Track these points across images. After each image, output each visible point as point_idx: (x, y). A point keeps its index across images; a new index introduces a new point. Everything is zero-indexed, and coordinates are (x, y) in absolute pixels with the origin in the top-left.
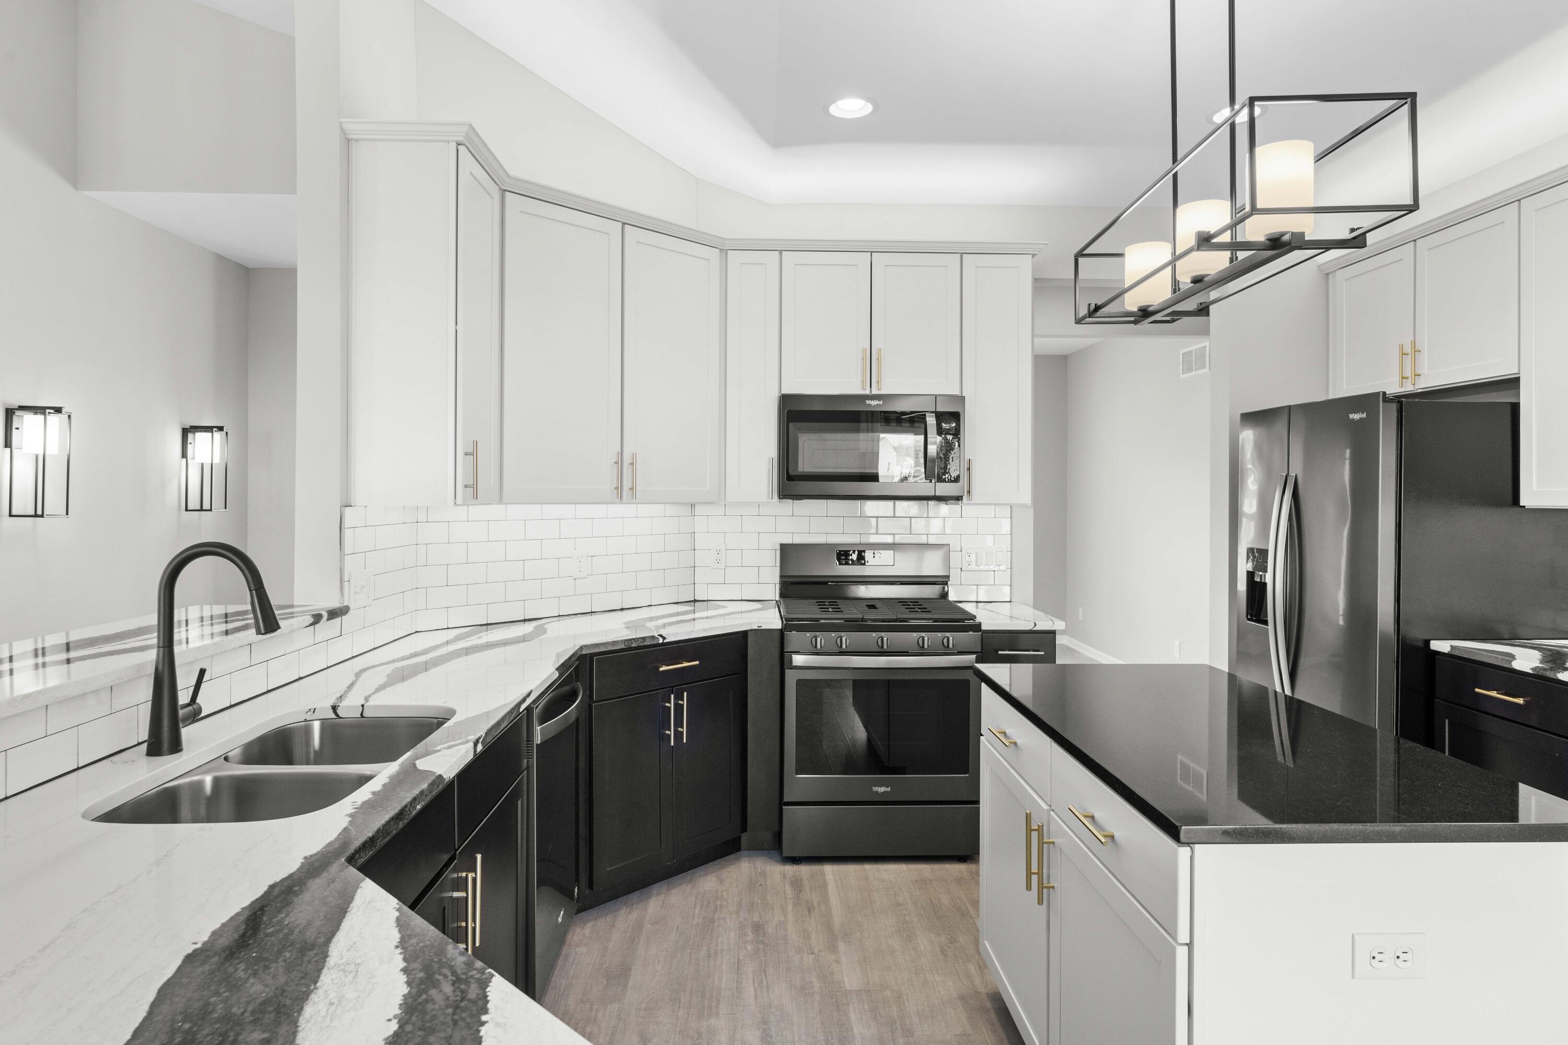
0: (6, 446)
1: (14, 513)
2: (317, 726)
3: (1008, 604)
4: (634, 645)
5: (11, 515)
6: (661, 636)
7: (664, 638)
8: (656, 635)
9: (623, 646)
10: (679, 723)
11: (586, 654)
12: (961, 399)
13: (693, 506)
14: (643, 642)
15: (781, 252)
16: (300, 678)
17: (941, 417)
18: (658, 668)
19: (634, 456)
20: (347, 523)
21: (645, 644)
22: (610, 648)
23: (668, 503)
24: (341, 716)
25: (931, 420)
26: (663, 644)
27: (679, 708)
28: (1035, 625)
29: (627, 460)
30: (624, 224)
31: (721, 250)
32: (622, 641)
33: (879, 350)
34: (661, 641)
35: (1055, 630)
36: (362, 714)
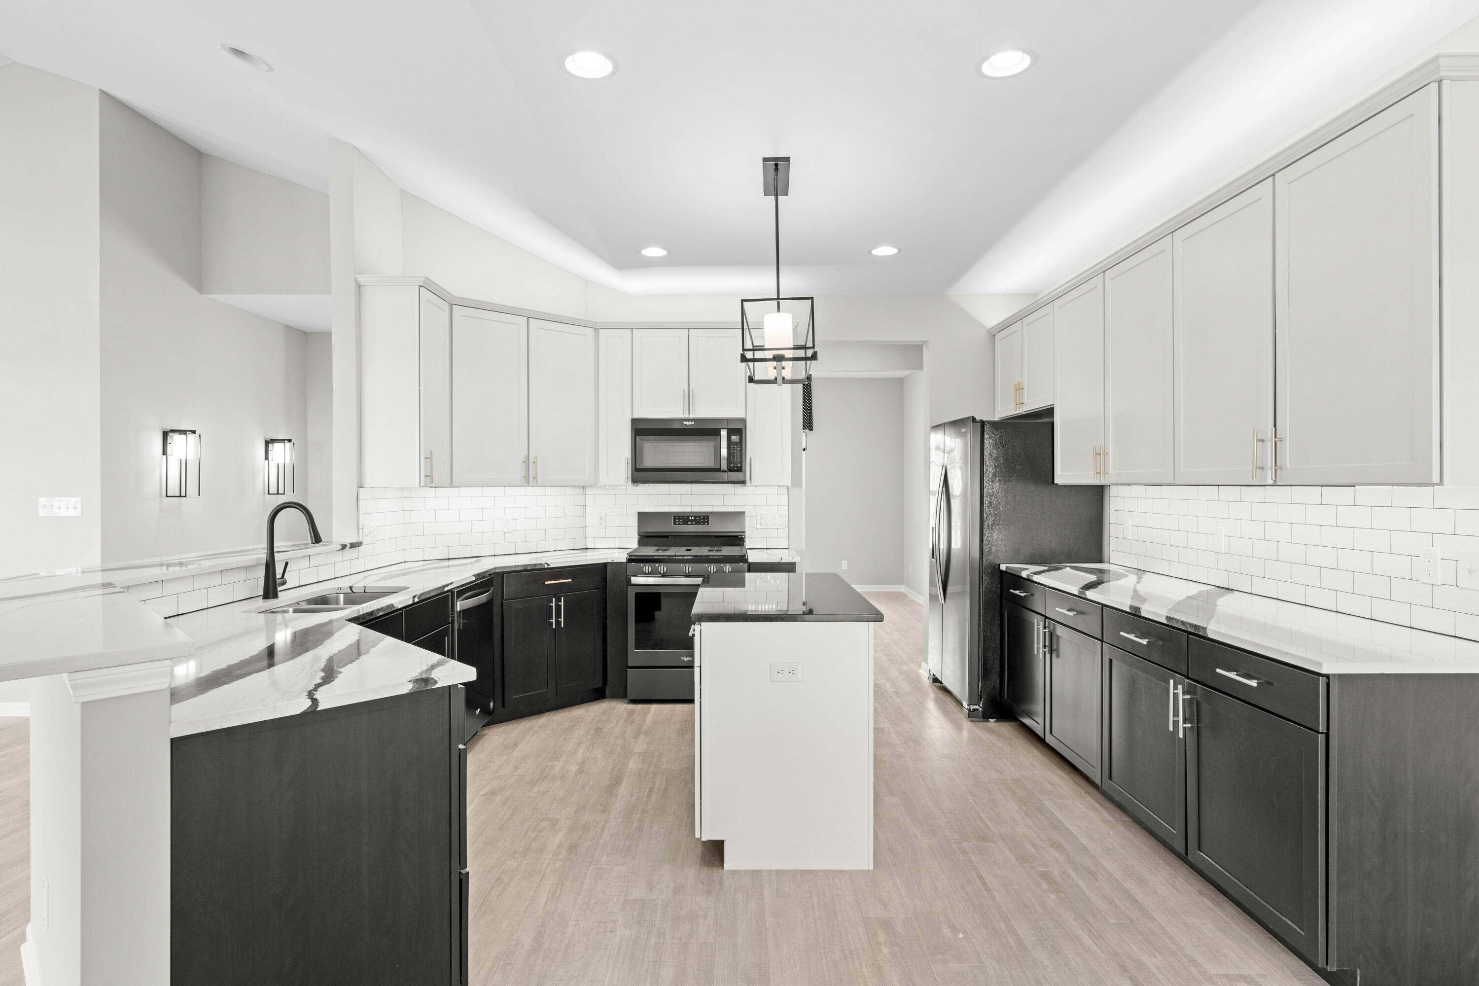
0: (164, 454)
1: (168, 495)
2: (342, 596)
3: (787, 550)
4: (529, 568)
5: (167, 496)
6: (546, 564)
7: (548, 565)
8: (543, 563)
9: (522, 569)
10: (558, 615)
11: (499, 572)
12: (743, 421)
13: (584, 488)
14: (535, 567)
15: (632, 329)
16: (335, 578)
17: (731, 432)
18: (544, 583)
19: (536, 458)
20: (361, 497)
21: (536, 568)
22: (514, 569)
23: (568, 486)
24: (354, 591)
25: (724, 433)
26: (548, 569)
27: (558, 607)
28: (782, 559)
29: (531, 461)
30: (528, 318)
31: (595, 329)
32: (521, 566)
33: (693, 390)
34: (546, 566)
35: (795, 563)
36: (364, 591)
